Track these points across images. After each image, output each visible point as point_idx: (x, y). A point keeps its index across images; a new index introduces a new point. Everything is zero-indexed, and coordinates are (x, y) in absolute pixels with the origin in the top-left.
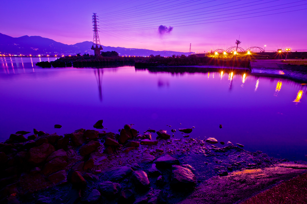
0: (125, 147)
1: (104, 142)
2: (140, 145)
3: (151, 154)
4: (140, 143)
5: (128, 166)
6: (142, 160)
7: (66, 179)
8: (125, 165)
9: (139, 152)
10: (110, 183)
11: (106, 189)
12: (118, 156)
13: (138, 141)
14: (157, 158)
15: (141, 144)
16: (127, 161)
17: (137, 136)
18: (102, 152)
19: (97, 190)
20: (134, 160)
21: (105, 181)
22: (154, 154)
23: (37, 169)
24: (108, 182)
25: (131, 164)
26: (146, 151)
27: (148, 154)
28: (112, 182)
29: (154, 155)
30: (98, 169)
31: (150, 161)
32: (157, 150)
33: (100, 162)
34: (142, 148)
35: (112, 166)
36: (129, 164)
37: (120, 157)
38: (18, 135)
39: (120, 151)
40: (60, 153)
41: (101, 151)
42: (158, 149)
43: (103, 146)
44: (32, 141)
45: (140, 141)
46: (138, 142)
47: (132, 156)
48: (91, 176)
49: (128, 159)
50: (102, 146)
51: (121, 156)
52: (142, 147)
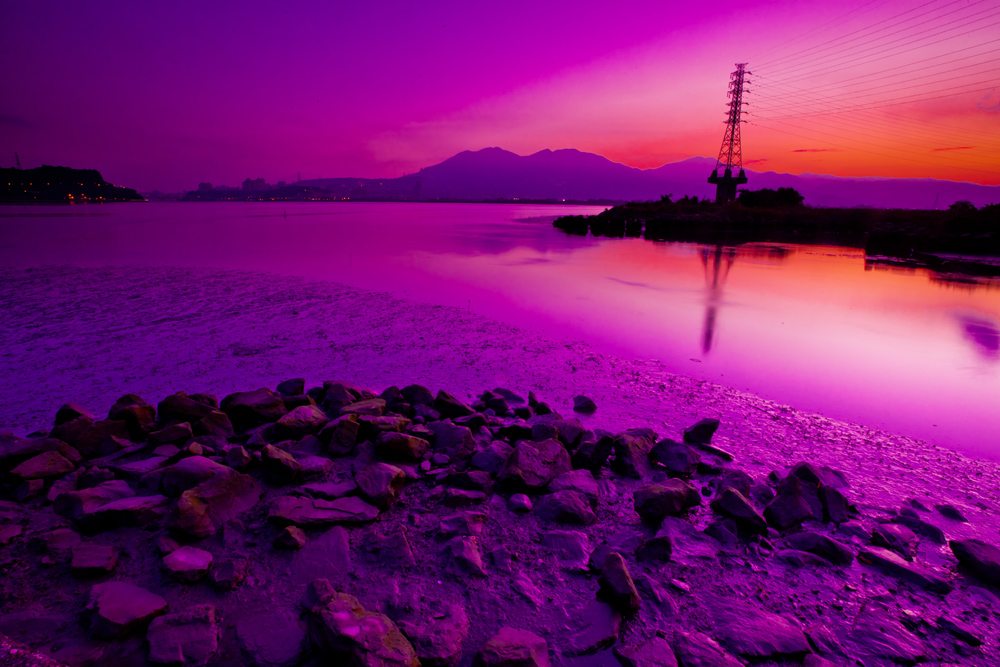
0: (789, 544)
1: (713, 496)
2: (855, 562)
3: (909, 623)
4: (858, 557)
5: (792, 622)
6: (858, 627)
7: (586, 561)
8: (778, 612)
9: (847, 589)
10: (715, 649)
11: (698, 660)
12: (755, 568)
13: (847, 543)
14: (940, 660)
15: (860, 561)
16: (791, 600)
17: (847, 524)
18: (701, 527)
19: (668, 647)
20: (820, 612)
21: (699, 631)
22: (923, 630)
23: (526, 501)
24: (709, 640)
25: (803, 620)
26: (880, 598)
27: (891, 618)
28: (722, 649)
29: (921, 635)
30: (682, 580)
31: (898, 654)
32: (940, 620)
33: (689, 557)
34: (864, 581)
35: (731, 591)
36: (796, 615)
37: (766, 573)
38: (498, 396)
39: (767, 552)
40: (582, 479)
41: (697, 522)
42: (947, 618)
43: (708, 509)
44: (522, 423)
45: (857, 545)
46: (846, 546)
47: (815, 593)
48: (657, 592)
49: (795, 596)
50: (702, 506)
51: (770, 573)
52: (864, 575)
